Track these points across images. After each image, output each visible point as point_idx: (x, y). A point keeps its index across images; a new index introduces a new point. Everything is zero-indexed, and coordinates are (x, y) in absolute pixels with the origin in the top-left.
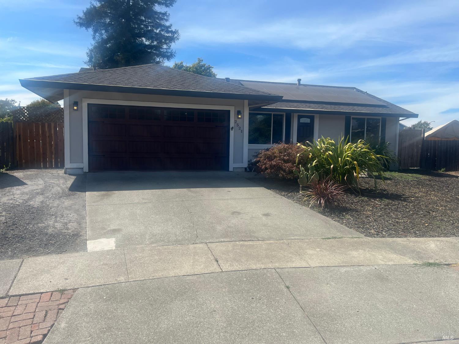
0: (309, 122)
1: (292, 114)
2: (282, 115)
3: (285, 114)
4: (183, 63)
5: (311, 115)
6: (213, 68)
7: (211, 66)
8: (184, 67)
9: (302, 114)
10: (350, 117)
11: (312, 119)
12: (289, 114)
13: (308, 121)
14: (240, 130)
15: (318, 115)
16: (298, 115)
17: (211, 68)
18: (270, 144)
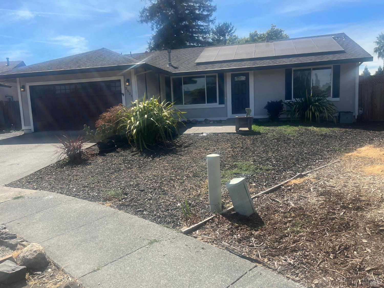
0: (245, 80)
1: (225, 74)
2: (215, 76)
3: (217, 74)
4: (257, 32)
6: (284, 31)
7: (282, 30)
8: (259, 35)
9: (235, 73)
10: (292, 69)
11: (247, 75)
13: (243, 78)
14: (130, 95)
15: (253, 71)
16: (232, 74)
17: (282, 32)
18: (205, 103)
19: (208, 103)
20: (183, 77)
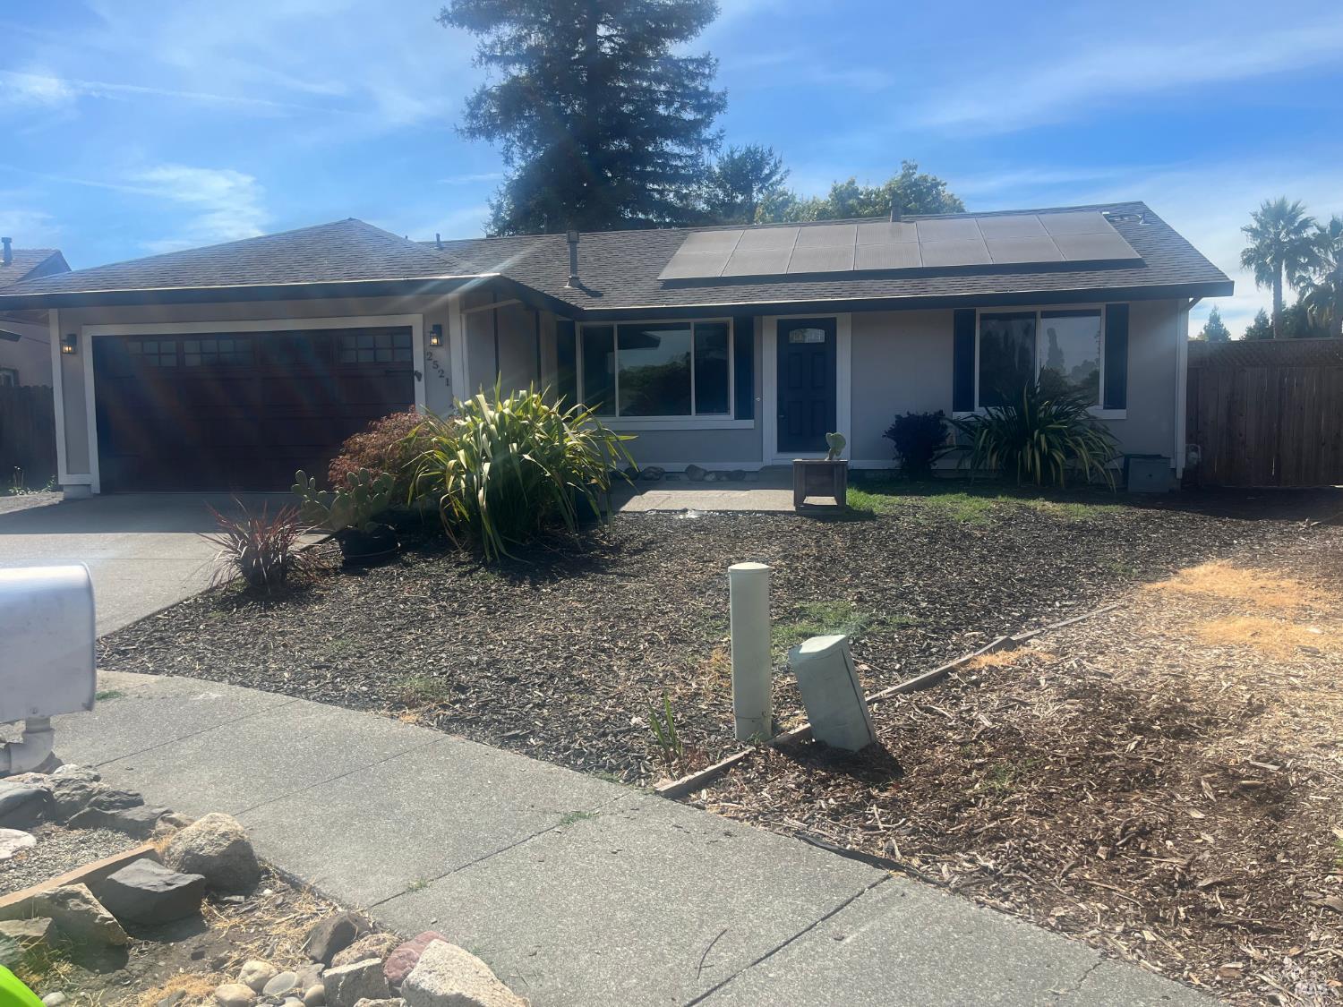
0: (823, 341)
1: (756, 319)
2: (725, 327)
3: (731, 320)
4: (854, 182)
5: (824, 317)
6: (945, 184)
7: (939, 180)
9: (790, 320)
10: (975, 312)
11: (830, 328)
12: (747, 320)
13: (816, 336)
14: (444, 380)
15: (849, 315)
16: (779, 321)
17: (940, 188)
18: (690, 414)
19: (698, 411)
20: (619, 326)
